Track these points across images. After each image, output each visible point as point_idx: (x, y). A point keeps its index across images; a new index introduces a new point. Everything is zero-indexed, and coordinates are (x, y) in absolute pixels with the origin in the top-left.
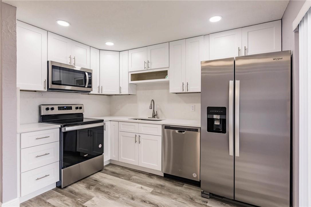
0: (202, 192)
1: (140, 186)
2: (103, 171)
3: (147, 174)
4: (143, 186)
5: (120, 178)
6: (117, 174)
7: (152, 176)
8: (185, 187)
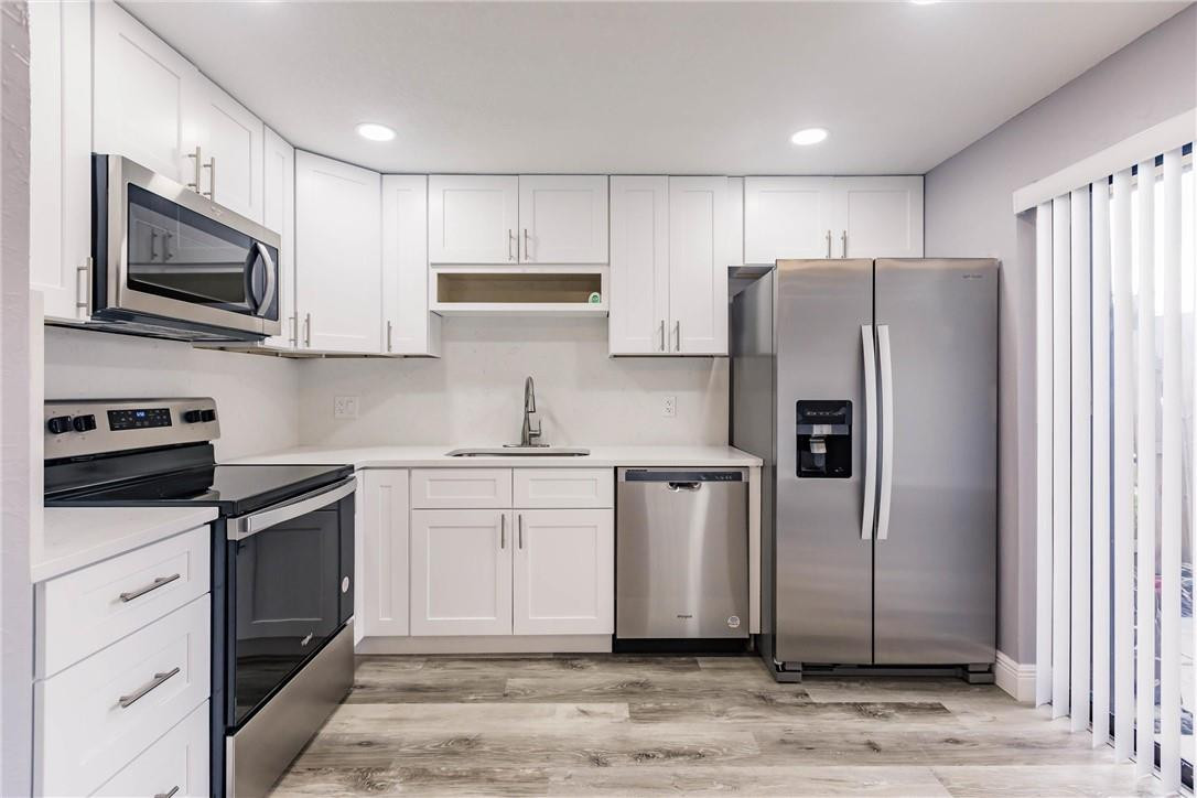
0: (777, 666)
1: (571, 707)
2: (356, 693)
3: (550, 659)
4: (583, 706)
5: (462, 702)
6: (428, 689)
7: (575, 662)
8: (706, 668)
